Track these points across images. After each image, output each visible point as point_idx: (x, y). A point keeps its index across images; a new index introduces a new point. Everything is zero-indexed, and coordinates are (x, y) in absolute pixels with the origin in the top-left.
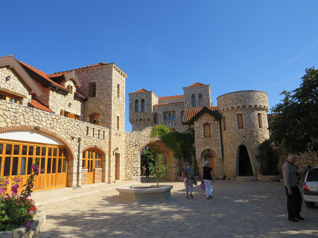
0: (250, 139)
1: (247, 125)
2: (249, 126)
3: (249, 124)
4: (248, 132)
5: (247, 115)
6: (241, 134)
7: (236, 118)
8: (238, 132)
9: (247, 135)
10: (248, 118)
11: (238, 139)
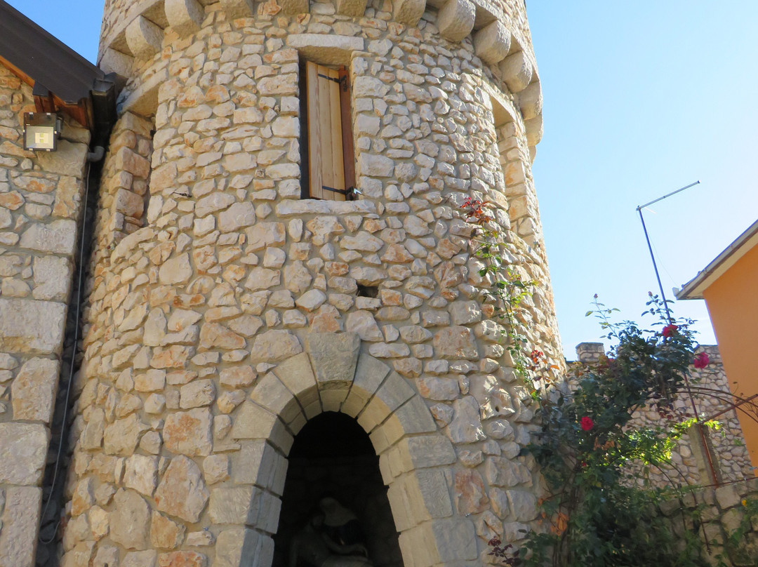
0: (434, 327)
1: (404, 170)
2: (418, 187)
3: (420, 158)
4: (415, 247)
5: (401, 74)
6: (326, 251)
7: (288, 82)
8: (295, 228)
9: (398, 272)
10: (419, 103)
11: (291, 317)
